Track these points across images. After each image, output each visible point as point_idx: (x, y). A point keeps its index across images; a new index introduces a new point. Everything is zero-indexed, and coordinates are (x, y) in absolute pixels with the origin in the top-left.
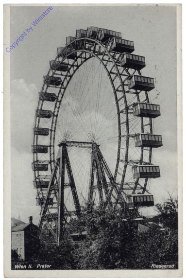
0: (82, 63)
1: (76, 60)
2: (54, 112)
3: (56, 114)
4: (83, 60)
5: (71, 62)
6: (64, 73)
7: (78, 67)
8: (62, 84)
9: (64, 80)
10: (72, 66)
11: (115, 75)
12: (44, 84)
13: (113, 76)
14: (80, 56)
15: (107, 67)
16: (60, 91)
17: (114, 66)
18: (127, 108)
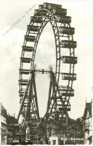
0: (45, 24)
1: (42, 24)
2: (32, 58)
3: (33, 59)
4: (46, 23)
5: (39, 25)
6: (37, 32)
7: (43, 27)
8: (36, 40)
9: (37, 37)
10: (41, 27)
11: (55, 28)
12: (25, 40)
13: (54, 28)
14: (44, 21)
15: (52, 24)
16: (35, 44)
17: (55, 22)
18: (60, 44)
